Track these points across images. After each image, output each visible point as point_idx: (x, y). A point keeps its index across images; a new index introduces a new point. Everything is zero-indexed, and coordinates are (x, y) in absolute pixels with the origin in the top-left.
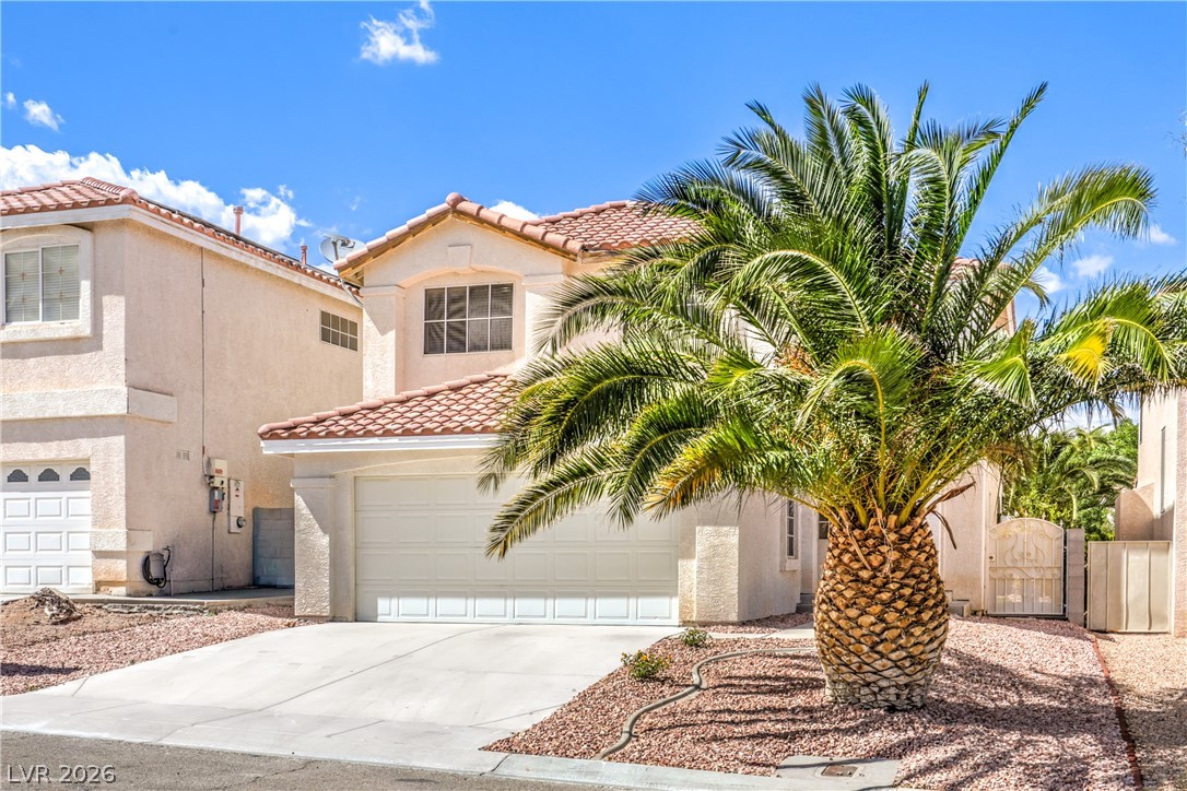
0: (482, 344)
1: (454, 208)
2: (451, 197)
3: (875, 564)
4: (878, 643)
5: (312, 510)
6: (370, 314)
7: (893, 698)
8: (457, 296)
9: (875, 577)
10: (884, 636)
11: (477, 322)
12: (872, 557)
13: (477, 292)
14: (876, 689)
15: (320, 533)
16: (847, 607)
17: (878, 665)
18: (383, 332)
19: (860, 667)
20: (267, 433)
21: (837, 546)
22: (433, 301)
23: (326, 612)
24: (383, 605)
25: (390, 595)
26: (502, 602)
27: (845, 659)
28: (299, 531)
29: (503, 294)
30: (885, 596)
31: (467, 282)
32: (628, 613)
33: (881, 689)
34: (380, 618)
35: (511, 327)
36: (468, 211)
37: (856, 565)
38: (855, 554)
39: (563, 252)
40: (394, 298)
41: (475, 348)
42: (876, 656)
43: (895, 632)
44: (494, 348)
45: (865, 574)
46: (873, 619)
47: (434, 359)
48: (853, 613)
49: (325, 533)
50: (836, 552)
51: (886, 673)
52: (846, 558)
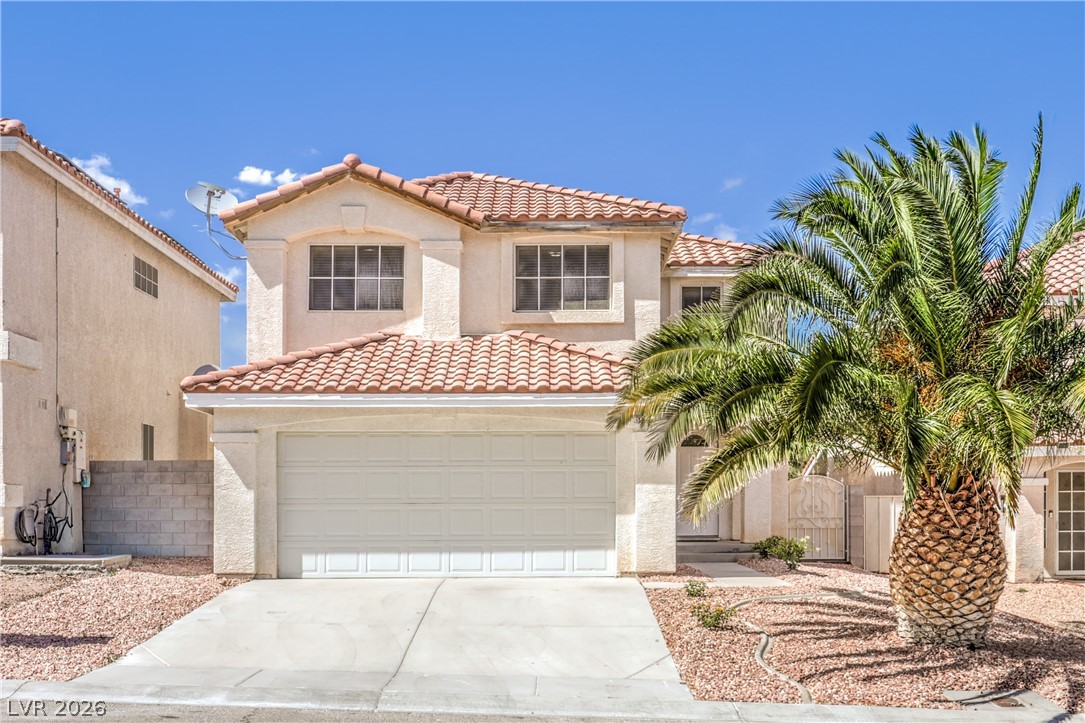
0: (371, 303)
1: (353, 170)
2: (349, 158)
3: (964, 523)
4: (967, 591)
5: (234, 466)
6: (254, 267)
7: (973, 638)
8: (344, 255)
9: (964, 534)
10: (972, 584)
11: (365, 281)
12: (962, 518)
13: (367, 254)
14: (961, 631)
15: (244, 488)
16: (940, 560)
17: (965, 610)
18: (269, 285)
19: (950, 612)
20: (192, 386)
21: (923, 507)
22: (319, 258)
23: (251, 570)
24: (308, 561)
25: (316, 551)
26: (437, 555)
27: (935, 606)
28: (218, 487)
29: (393, 257)
30: (974, 550)
31: (355, 242)
32: (564, 565)
33: (966, 630)
34: (304, 574)
35: (402, 288)
36: (369, 173)
37: (947, 524)
38: (946, 514)
39: (466, 220)
40: (281, 253)
41: (366, 306)
42: (965, 602)
43: (983, 581)
44: (384, 307)
45: (956, 532)
46: (964, 570)
47: (319, 314)
48: (946, 565)
49: (249, 488)
50: (924, 513)
51: (971, 617)
52: (936, 518)
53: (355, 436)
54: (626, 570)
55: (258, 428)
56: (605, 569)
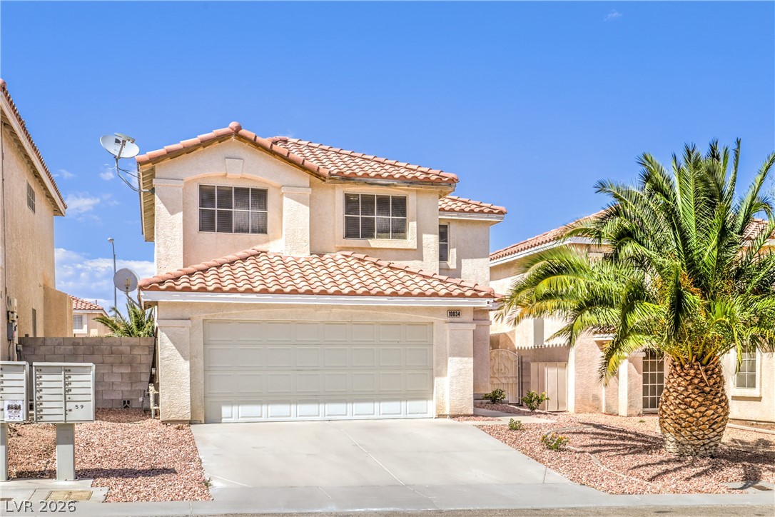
0: (244, 228)
1: (237, 132)
2: (233, 124)
3: (711, 384)
4: (714, 424)
5: (174, 344)
6: (159, 197)
7: (713, 451)
8: (225, 194)
9: (711, 390)
10: (716, 420)
11: (238, 213)
12: (711, 381)
13: (241, 192)
14: (707, 448)
15: (182, 359)
16: (699, 406)
17: (710, 436)
18: (172, 212)
19: (703, 437)
21: (687, 375)
22: (207, 195)
23: (188, 417)
24: (226, 411)
25: (231, 404)
26: (316, 406)
27: (695, 433)
28: (162, 359)
29: (260, 196)
30: (717, 400)
31: (232, 184)
32: (400, 411)
33: (710, 447)
34: (223, 420)
35: (266, 219)
36: (249, 136)
37: (702, 385)
38: (702, 378)
39: (316, 174)
40: (181, 189)
41: (239, 230)
42: (711, 430)
43: (721, 418)
44: (253, 231)
45: (707, 389)
46: (713, 412)
47: (209, 236)
48: (703, 409)
49: (185, 359)
50: (688, 378)
51: (713, 439)
52: (696, 381)
53: (259, 323)
54: (441, 413)
55: (190, 316)
56: (426, 413)
